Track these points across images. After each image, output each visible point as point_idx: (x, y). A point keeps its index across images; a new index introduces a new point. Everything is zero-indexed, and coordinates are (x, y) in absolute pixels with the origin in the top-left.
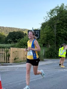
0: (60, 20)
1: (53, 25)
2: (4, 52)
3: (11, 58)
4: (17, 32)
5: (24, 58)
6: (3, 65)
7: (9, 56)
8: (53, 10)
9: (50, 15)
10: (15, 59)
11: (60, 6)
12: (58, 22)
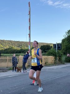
4: (46, 46)
5: (51, 62)
9: (67, 34)
10: (46, 63)
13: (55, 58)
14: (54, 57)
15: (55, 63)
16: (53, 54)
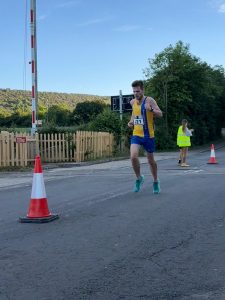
0: (174, 74)
1: (161, 86)
2: (63, 140)
3: (79, 152)
5: (104, 152)
6: (62, 166)
7: (74, 147)
8: (161, 56)
9: (155, 66)
10: (86, 154)
11: (174, 46)
12: (171, 80)
13: (115, 139)
14: (111, 136)
15: (114, 152)
16: (110, 127)
